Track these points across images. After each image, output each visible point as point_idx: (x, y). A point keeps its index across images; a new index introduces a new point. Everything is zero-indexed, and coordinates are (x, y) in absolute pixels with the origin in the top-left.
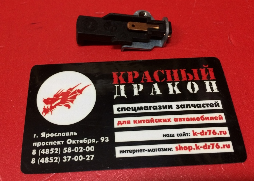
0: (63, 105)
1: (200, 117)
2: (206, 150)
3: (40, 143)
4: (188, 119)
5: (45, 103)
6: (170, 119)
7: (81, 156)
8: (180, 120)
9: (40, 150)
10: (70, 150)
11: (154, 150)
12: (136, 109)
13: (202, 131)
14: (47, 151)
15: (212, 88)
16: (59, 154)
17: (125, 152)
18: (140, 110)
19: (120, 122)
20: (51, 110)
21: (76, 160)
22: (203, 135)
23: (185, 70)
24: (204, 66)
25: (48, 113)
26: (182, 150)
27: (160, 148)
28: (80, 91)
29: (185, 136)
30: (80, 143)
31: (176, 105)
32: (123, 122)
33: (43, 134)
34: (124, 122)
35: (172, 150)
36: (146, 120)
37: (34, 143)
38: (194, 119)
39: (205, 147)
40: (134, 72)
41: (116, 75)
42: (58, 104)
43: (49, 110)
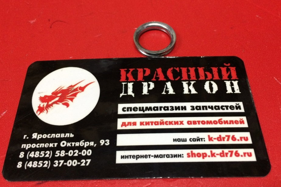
0: (61, 104)
1: (217, 120)
2: (223, 158)
4: (203, 123)
5: (41, 101)
6: (183, 121)
7: (76, 161)
8: (195, 123)
9: (29, 152)
10: (63, 154)
11: (161, 156)
12: (144, 109)
13: (219, 136)
17: (126, 157)
19: (125, 123)
21: (69, 165)
22: (221, 140)
23: (204, 68)
24: (225, 64)
26: (195, 156)
27: (168, 154)
28: (82, 89)
29: (200, 141)
32: (128, 123)
33: (35, 135)
34: (130, 124)
35: (183, 157)
37: (23, 145)
38: (210, 122)
39: (222, 155)
40: (145, 69)
41: (124, 72)
42: (56, 103)
43: (45, 108)
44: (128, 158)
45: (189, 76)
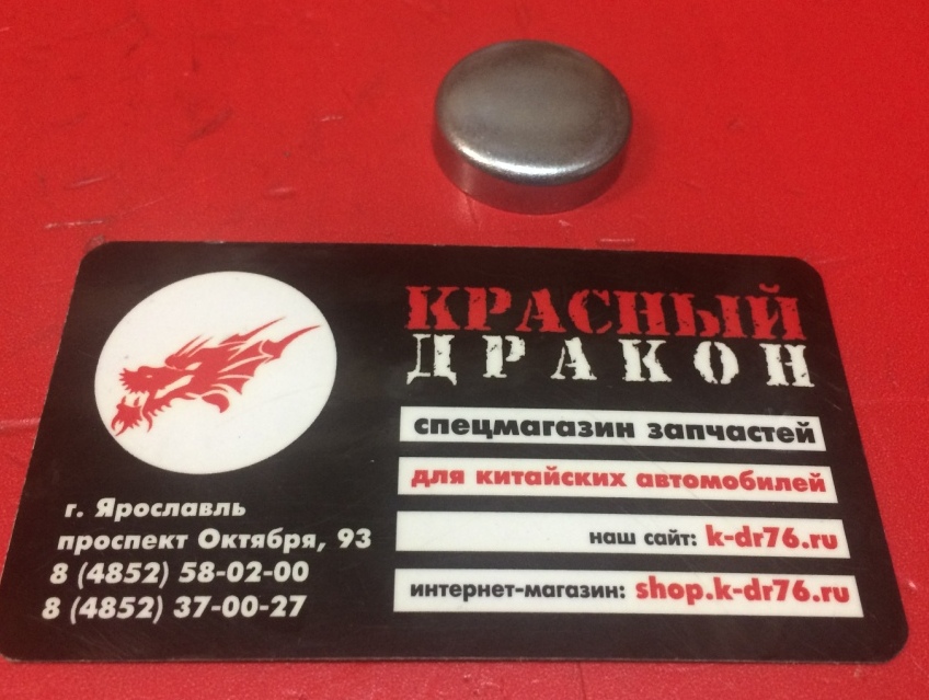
3: (89, 539)
14: (115, 574)
15: (788, 372)
16: (161, 586)
18: (506, 433)
20: (149, 413)
25: (137, 424)
30: (254, 546)
31: (650, 425)
36: (525, 471)
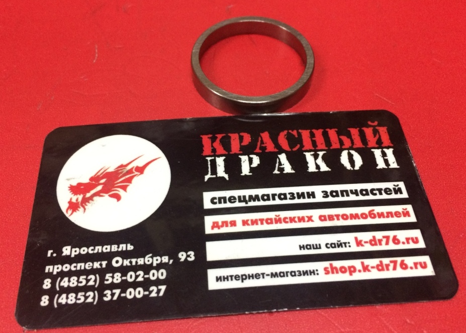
0: (106, 196)
1: (367, 213)
2: (382, 273)
4: (345, 217)
5: (72, 193)
6: (311, 217)
7: (141, 289)
8: (331, 218)
9: (59, 279)
11: (282, 275)
12: (247, 198)
13: (372, 238)
17: (224, 278)
19: (217, 223)
21: (129, 297)
22: (376, 244)
23: (337, 130)
24: (370, 123)
26: (337, 272)
27: (293, 270)
28: (141, 170)
29: (342, 247)
32: (223, 222)
33: (66, 249)
34: (225, 224)
35: (318, 274)
37: (47, 268)
38: (356, 216)
39: (380, 268)
40: (242, 134)
41: (208, 139)
42: (97, 194)
43: (80, 203)
44: (228, 280)
45: (314, 143)
